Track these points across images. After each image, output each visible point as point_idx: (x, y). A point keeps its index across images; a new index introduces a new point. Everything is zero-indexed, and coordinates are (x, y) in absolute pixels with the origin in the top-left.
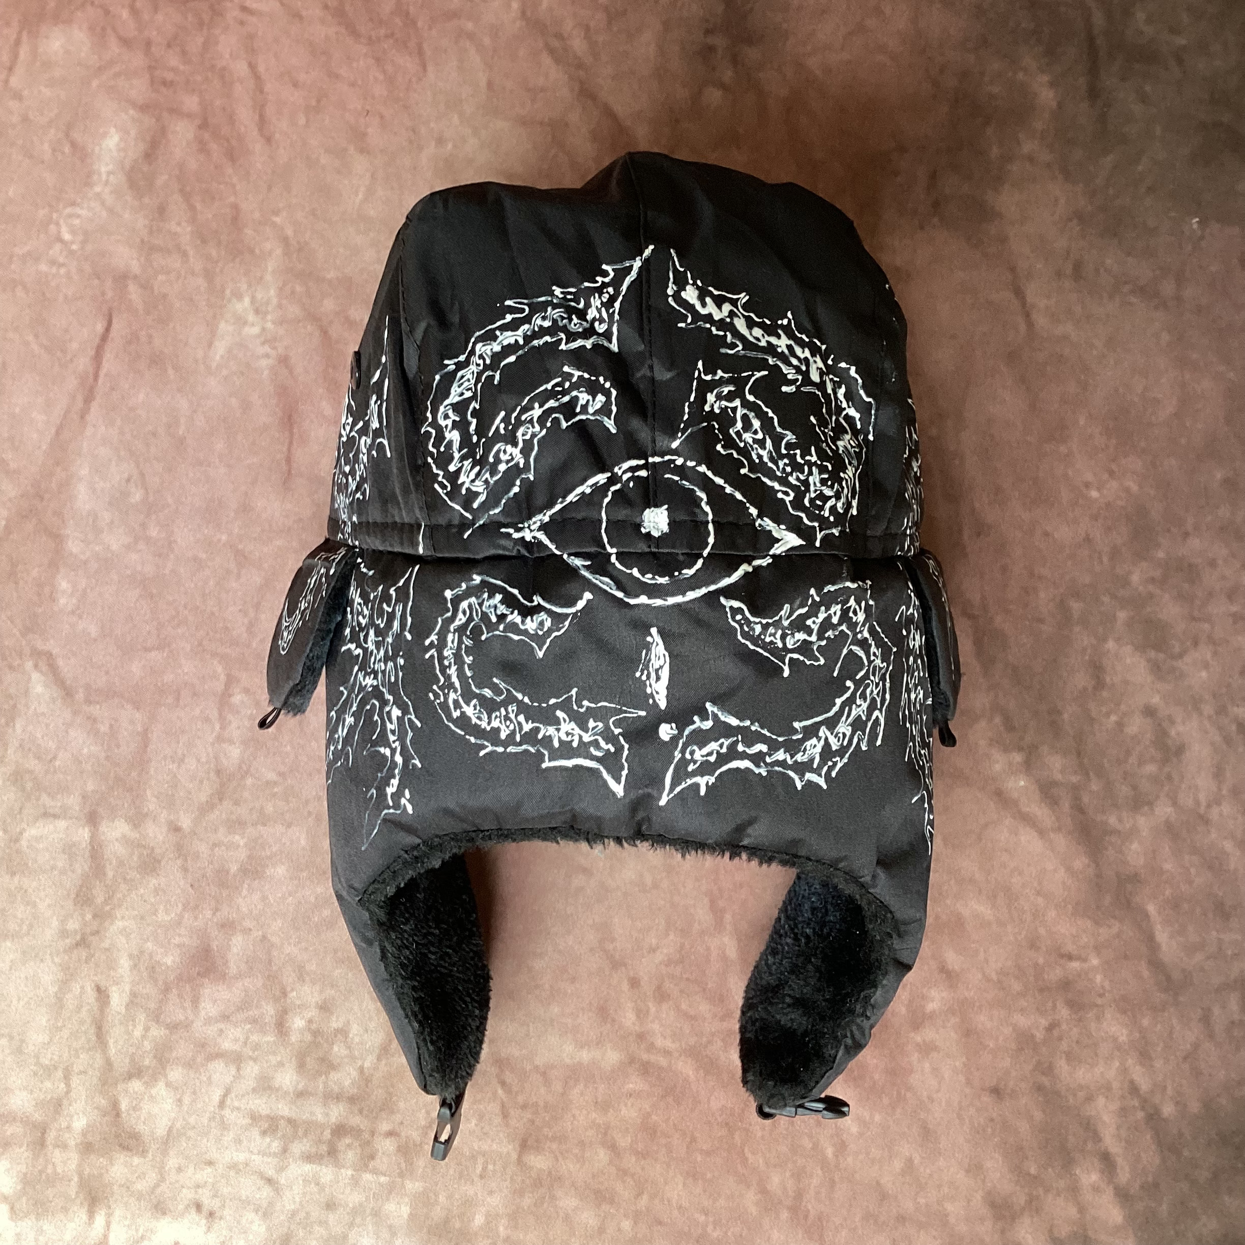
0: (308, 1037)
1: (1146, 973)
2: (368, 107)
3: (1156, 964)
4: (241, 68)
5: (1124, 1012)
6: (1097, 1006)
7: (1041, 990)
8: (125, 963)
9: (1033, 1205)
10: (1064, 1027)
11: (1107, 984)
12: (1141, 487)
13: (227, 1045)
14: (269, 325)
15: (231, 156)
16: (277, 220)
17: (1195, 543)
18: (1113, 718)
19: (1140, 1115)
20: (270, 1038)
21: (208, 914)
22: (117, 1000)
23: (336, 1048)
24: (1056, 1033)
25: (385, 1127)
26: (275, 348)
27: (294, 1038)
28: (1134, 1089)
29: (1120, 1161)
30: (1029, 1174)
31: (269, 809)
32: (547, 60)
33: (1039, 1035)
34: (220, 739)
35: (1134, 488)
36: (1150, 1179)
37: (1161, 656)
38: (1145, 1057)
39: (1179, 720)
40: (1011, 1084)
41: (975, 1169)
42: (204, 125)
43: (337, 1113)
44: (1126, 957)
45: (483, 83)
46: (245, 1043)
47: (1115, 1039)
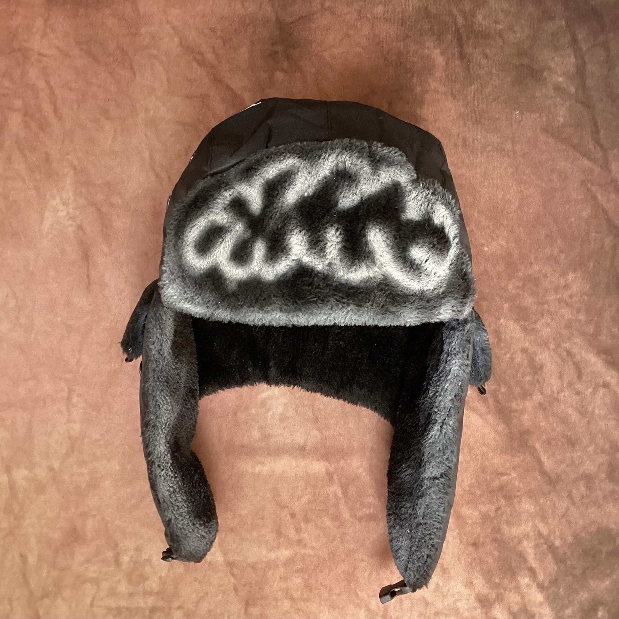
0: (132, 566)
1: (539, 478)
2: (109, 97)
3: (543, 473)
4: (41, 84)
5: (531, 498)
6: (518, 496)
7: (490, 492)
8: (33, 541)
9: (500, 598)
10: (503, 508)
11: (521, 485)
12: (507, 243)
13: (91, 575)
14: (70, 210)
15: (42, 128)
16: (69, 157)
17: (536, 267)
18: (508, 356)
19: (545, 546)
20: (112, 568)
21: (73, 510)
22: (32, 559)
23: (146, 569)
24: (500, 512)
25: (176, 604)
26: (74, 221)
27: (124, 566)
28: (540, 535)
29: (538, 570)
30: (495, 583)
31: (98, 453)
32: (195, 65)
33: (492, 514)
34: (69, 421)
35: (504, 244)
36: (553, 577)
37: (527, 323)
38: (544, 518)
39: (539, 352)
40: (481, 540)
41: (469, 584)
42: (26, 115)
43: (151, 601)
44: (528, 470)
45: (165, 80)
46: (100, 573)
47: (528, 511)
